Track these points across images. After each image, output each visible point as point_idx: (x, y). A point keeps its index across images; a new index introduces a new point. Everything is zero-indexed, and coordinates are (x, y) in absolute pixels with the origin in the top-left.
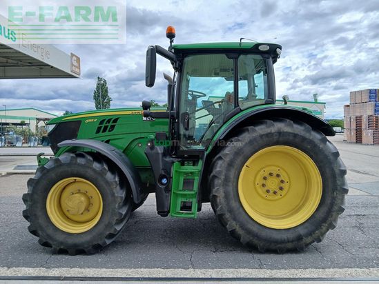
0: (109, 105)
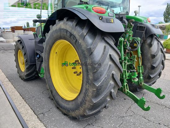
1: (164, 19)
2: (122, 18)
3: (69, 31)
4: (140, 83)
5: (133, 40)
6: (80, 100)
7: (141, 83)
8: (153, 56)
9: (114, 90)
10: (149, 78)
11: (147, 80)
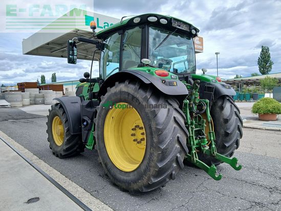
0: (271, 68)
1: (260, 70)
2: (187, 77)
3: (132, 93)
4: (212, 153)
5: (199, 102)
6: (143, 167)
7: (214, 153)
8: (226, 121)
9: (180, 155)
10: (224, 147)
11: (222, 150)
